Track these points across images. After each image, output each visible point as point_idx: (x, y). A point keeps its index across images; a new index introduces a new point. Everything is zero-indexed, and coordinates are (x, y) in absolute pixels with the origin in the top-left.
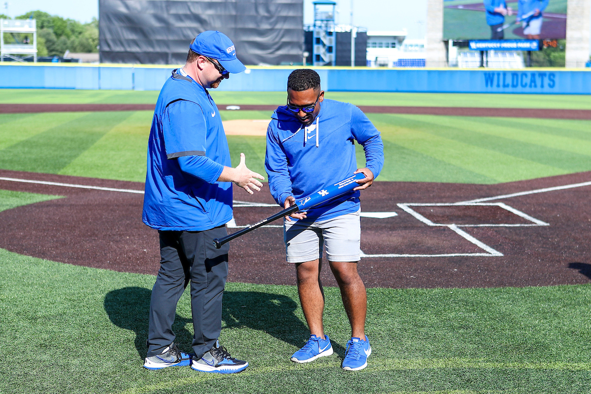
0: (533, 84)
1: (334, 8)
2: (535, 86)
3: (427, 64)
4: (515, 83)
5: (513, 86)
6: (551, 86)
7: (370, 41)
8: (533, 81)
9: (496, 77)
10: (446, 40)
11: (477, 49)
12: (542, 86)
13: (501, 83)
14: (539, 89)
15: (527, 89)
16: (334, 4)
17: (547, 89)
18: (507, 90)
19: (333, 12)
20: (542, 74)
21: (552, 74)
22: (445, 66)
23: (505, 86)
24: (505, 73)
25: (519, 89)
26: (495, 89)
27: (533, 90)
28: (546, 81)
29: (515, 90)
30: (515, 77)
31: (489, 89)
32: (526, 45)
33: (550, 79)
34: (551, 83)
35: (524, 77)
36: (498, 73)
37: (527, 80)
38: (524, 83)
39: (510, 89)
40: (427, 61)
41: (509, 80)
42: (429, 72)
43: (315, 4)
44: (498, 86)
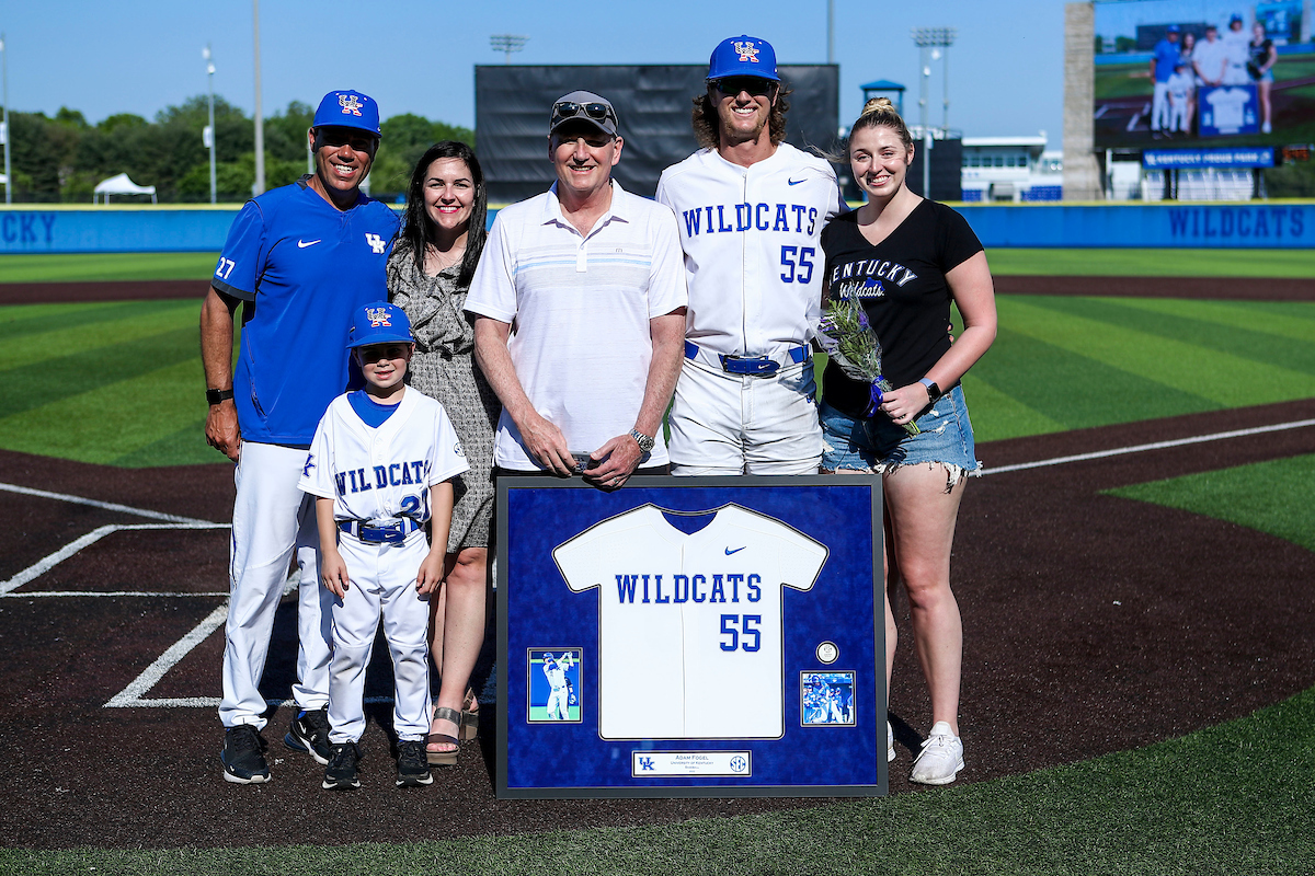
0: (1261, 230)
1: (901, 96)
2: (1266, 233)
3: (1065, 195)
4: (1227, 228)
5: (1224, 233)
6: (1297, 233)
7: (968, 155)
8: (1262, 224)
9: (1191, 218)
10: (1099, 150)
11: (1159, 166)
12: (1279, 233)
13: (1201, 228)
14: (1272, 239)
15: (1251, 239)
16: (901, 89)
17: (1287, 238)
18: (1211, 240)
19: (900, 105)
20: (1279, 211)
21: (1298, 210)
22: (1097, 198)
23: (1208, 233)
24: (1208, 210)
25: (1235, 238)
26: (1189, 239)
27: (1262, 240)
28: (1287, 224)
29: (1227, 241)
30: (1228, 217)
31: (1179, 239)
32: (1252, 157)
33: (1294, 220)
34: (1297, 228)
35: (1245, 217)
36: (1196, 210)
37: (1250, 222)
38: (1244, 228)
39: (1218, 240)
40: (1065, 188)
41: (1215, 222)
42: (1067, 209)
43: (866, 89)
44: (1196, 233)
